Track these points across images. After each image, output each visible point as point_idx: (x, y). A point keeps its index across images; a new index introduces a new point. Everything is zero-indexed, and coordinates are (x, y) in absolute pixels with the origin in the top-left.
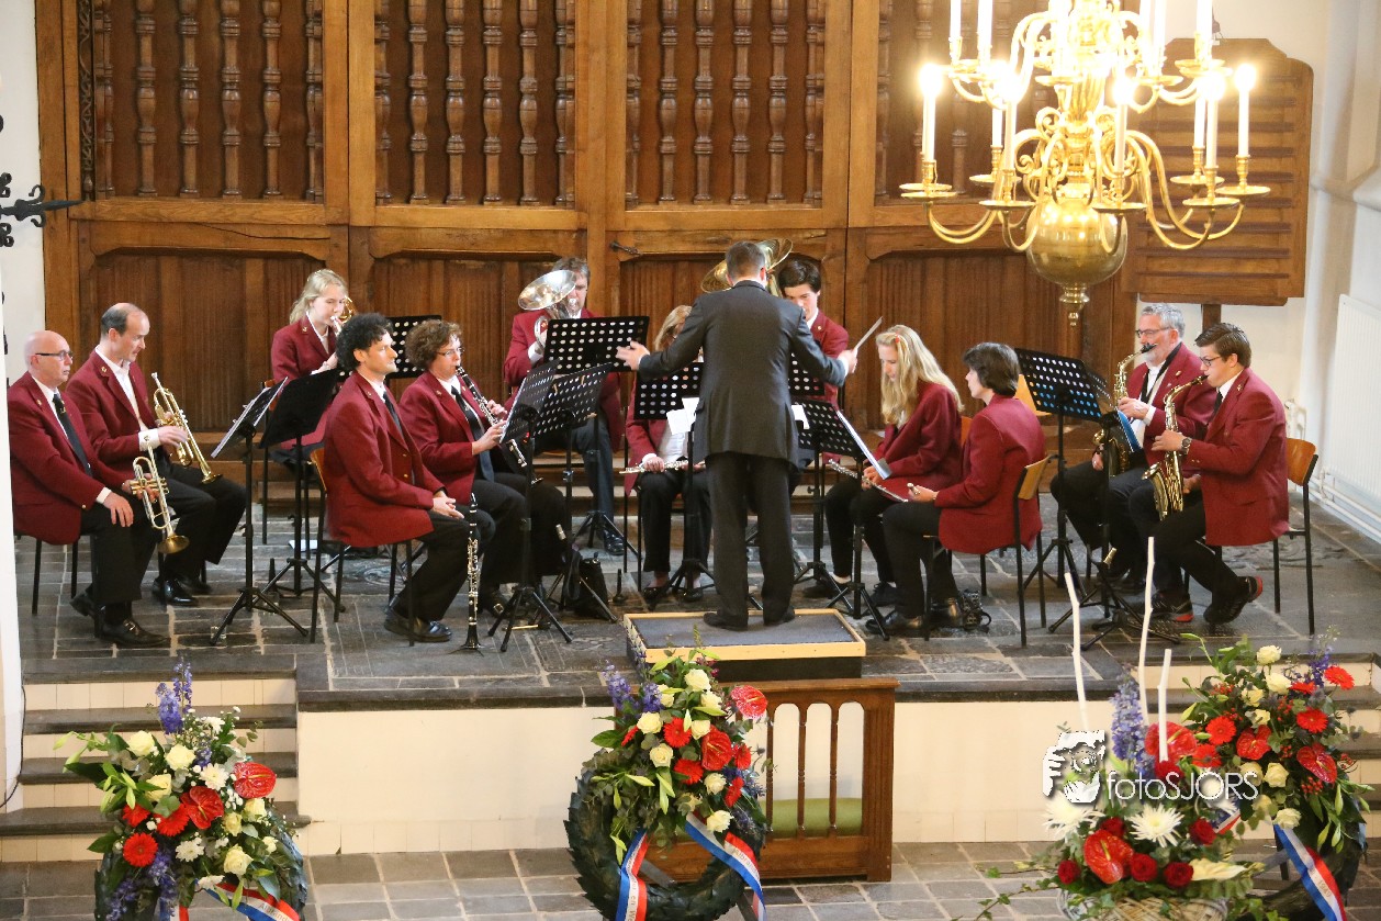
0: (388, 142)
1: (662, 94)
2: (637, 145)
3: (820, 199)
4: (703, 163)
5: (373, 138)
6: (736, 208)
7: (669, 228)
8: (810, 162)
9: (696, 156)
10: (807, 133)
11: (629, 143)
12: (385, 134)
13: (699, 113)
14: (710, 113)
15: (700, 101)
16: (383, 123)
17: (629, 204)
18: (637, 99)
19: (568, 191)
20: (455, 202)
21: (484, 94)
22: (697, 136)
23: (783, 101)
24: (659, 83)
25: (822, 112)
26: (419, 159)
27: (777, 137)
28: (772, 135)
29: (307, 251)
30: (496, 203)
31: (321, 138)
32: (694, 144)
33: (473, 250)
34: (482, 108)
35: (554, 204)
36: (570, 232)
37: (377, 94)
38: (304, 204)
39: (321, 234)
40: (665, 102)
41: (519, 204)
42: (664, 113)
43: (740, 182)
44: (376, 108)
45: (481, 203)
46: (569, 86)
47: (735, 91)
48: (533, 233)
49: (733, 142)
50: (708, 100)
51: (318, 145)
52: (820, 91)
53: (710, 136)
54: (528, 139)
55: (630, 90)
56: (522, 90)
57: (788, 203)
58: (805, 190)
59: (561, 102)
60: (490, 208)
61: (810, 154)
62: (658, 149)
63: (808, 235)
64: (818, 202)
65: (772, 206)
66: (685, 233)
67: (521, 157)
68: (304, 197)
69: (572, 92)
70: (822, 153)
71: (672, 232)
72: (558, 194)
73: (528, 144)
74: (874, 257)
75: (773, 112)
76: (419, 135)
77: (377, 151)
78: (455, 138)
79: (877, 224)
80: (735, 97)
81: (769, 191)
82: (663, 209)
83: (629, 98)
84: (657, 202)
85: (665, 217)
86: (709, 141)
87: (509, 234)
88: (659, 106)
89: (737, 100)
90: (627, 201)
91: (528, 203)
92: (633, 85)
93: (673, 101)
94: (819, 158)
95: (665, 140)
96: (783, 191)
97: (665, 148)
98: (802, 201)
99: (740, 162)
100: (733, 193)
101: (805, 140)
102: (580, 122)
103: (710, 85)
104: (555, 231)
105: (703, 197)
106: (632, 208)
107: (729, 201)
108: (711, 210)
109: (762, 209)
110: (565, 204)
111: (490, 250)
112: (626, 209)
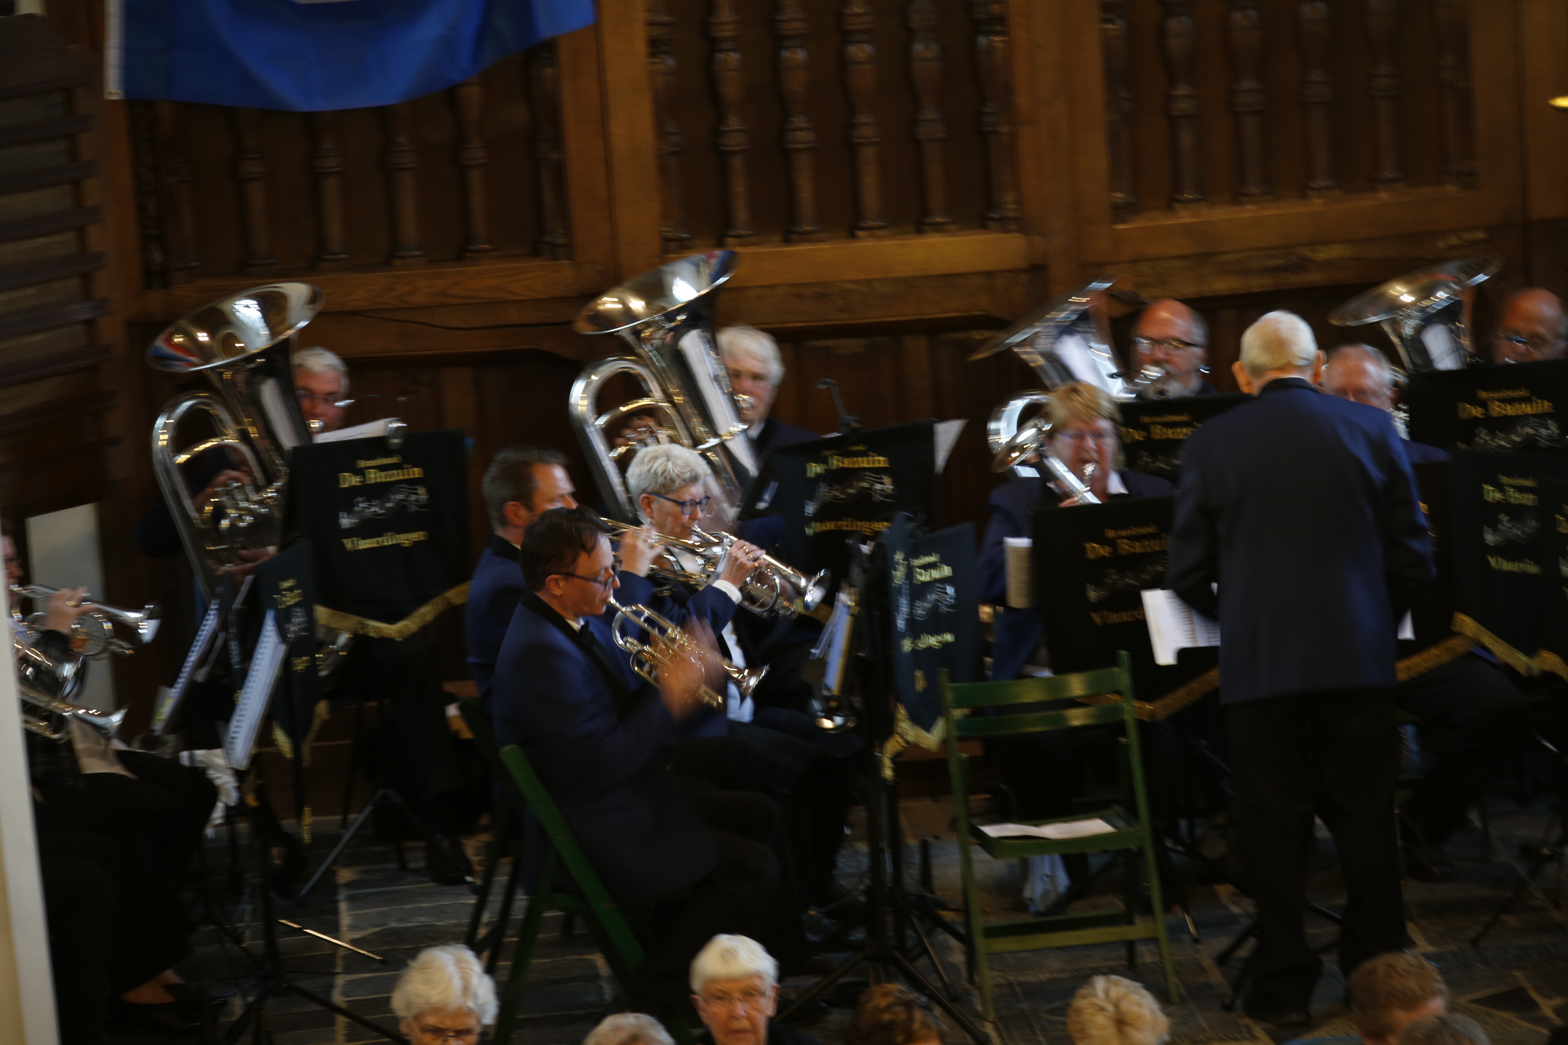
0: (678, 139)
1: (1168, 9)
2: (1126, 106)
3: (1474, 173)
4: (1250, 125)
6: (1317, 203)
8: (1450, 106)
9: (1237, 117)
10: (1440, 56)
11: (1112, 101)
12: (670, 126)
13: (1236, 37)
14: (1257, 34)
15: (1236, 15)
16: (667, 106)
17: (1120, 212)
18: (1120, 22)
19: (1009, 199)
20: (806, 237)
21: (845, 37)
22: (1237, 79)
26: (737, 163)
27: (1383, 69)
28: (1375, 64)
30: (878, 233)
31: (558, 142)
32: (1232, 93)
33: (845, 319)
34: (842, 62)
35: (983, 225)
36: (1017, 272)
37: (652, 54)
38: (535, 264)
40: (1172, 23)
41: (920, 231)
42: (1173, 44)
43: (1322, 157)
44: (652, 81)
45: (852, 236)
46: (996, 9)
48: (948, 281)
49: (1302, 84)
50: (1252, 12)
51: (554, 156)
53: (1258, 79)
54: (929, 113)
55: (1105, 7)
56: (913, 24)
57: (1412, 186)
58: (1444, 158)
59: (982, 40)
60: (869, 242)
61: (1449, 94)
62: (1166, 110)
63: (1453, 241)
64: (1469, 179)
65: (1384, 195)
67: (919, 145)
68: (536, 252)
69: (1002, 19)
70: (1470, 89)
71: (1203, 257)
72: (990, 205)
73: (931, 123)
76: (733, 122)
77: (660, 157)
78: (799, 121)
81: (1377, 167)
82: (1185, 217)
83: (1104, 21)
84: (1170, 205)
85: (1186, 230)
86: (1257, 86)
87: (908, 286)
88: (1161, 31)
90: (1115, 207)
91: (938, 228)
93: (1187, 20)
94: (1466, 99)
95: (1175, 93)
96: (1400, 166)
97: (1182, 106)
98: (1439, 181)
99: (1318, 118)
100: (1310, 176)
101: (1438, 68)
104: (988, 274)
105: (1256, 190)
106: (1124, 221)
107: (1303, 192)
108: (1271, 211)
109: (1364, 203)
110: (1004, 224)
111: (874, 316)
112: (1116, 223)
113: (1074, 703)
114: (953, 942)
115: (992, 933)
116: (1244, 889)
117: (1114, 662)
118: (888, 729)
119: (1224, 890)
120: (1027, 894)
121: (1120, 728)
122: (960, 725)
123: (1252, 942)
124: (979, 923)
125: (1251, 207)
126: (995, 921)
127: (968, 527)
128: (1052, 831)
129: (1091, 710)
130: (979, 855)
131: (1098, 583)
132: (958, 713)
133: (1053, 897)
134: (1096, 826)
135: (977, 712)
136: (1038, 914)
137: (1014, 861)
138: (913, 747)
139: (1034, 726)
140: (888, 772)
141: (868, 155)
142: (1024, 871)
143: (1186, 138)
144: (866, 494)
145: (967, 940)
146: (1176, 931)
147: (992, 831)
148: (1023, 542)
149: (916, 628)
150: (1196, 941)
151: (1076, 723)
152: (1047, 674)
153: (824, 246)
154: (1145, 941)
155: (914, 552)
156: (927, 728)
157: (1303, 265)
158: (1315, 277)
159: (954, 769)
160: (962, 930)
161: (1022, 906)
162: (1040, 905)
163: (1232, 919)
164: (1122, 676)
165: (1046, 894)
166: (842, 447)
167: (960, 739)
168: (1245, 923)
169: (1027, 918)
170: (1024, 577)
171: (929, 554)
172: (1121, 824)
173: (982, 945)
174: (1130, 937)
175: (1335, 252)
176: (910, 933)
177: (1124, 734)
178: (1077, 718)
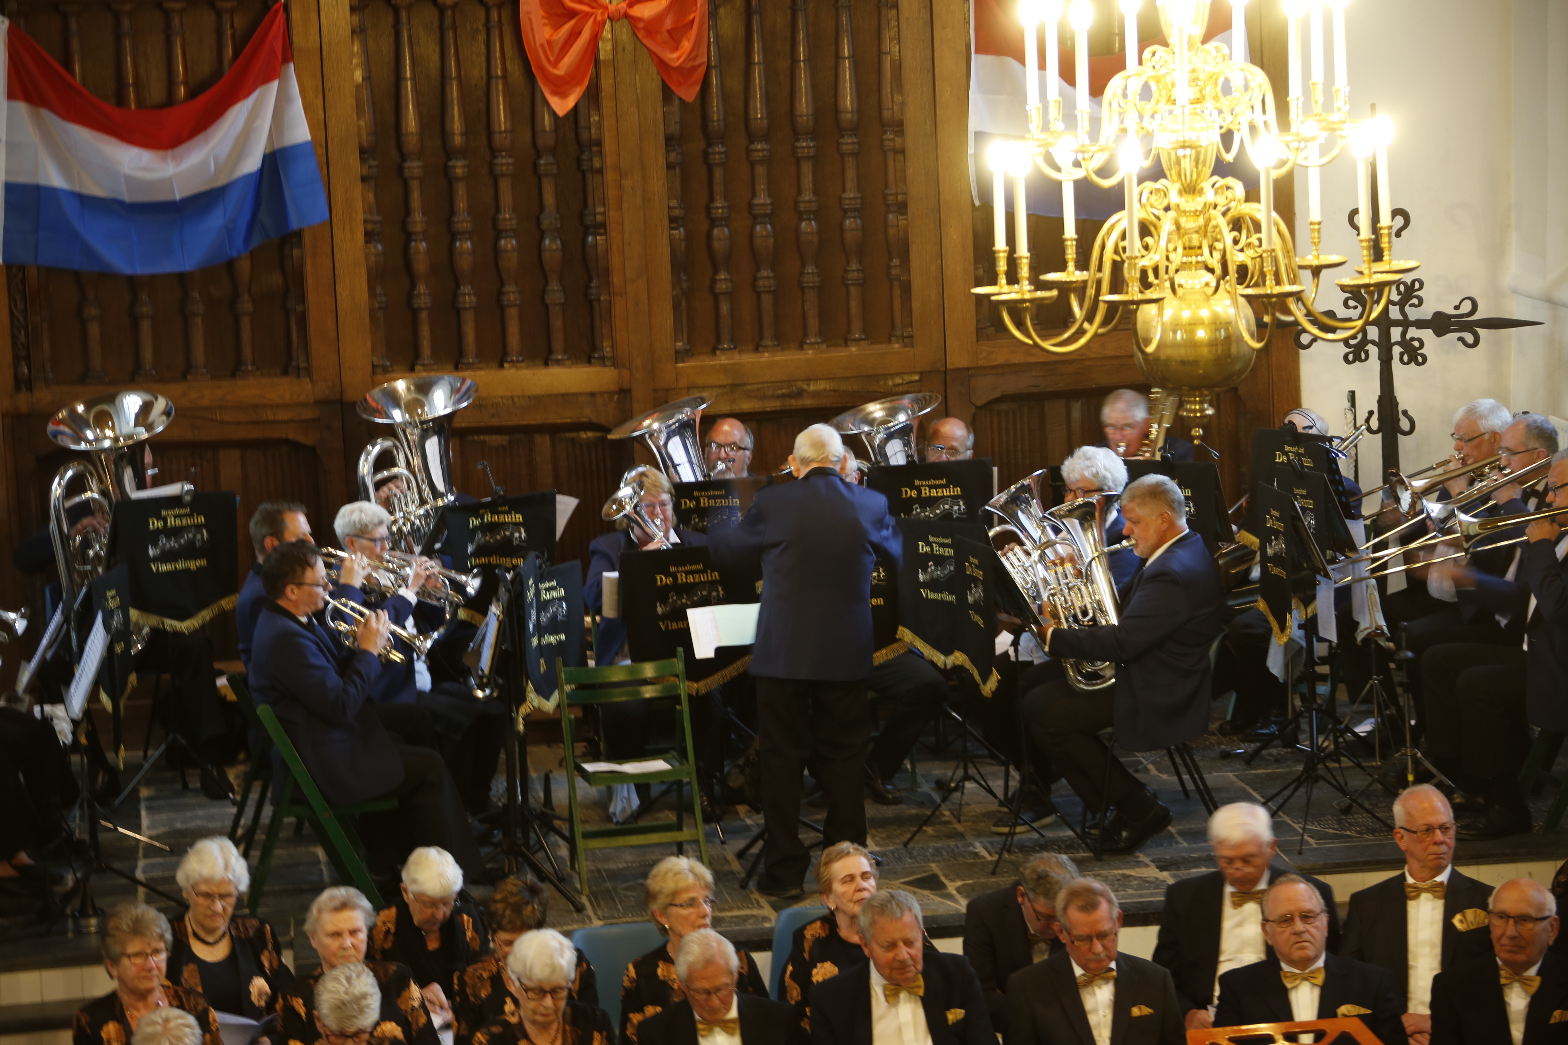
0: (383, 299)
1: (713, 222)
2: (685, 285)
3: (911, 337)
4: (767, 300)
5: (365, 295)
6: (810, 353)
7: (730, 382)
8: (897, 292)
9: (758, 295)
10: (891, 259)
11: (676, 282)
12: (379, 290)
13: (758, 242)
14: (771, 241)
15: (758, 228)
16: (375, 277)
17: (679, 356)
18: (682, 229)
19: (605, 344)
21: (498, 234)
22: (758, 270)
23: (859, 221)
24: (708, 209)
25: (907, 233)
26: (424, 315)
27: (854, 266)
28: (848, 263)
29: (291, 436)
30: (518, 365)
31: (302, 299)
32: (755, 279)
33: (495, 422)
34: (496, 251)
35: (589, 362)
36: (611, 394)
37: (367, 242)
38: (285, 380)
39: (308, 414)
40: (716, 232)
41: (546, 364)
42: (717, 245)
43: (813, 323)
44: (367, 260)
45: (500, 365)
46: (599, 218)
47: (801, 214)
48: (565, 398)
49: (801, 274)
50: (769, 226)
51: (299, 308)
52: (902, 208)
53: (773, 270)
54: (554, 285)
55: (672, 220)
56: (544, 227)
57: (872, 344)
58: (893, 327)
59: (590, 239)
60: (513, 371)
61: (896, 284)
62: (712, 288)
63: (898, 381)
64: (908, 340)
65: (853, 349)
66: (750, 388)
67: (547, 307)
68: (285, 372)
69: (603, 225)
70: (909, 281)
71: (735, 386)
72: (594, 348)
73: (555, 293)
74: (979, 403)
75: (848, 236)
76: (422, 288)
77: (372, 311)
78: (466, 289)
79: (981, 363)
80: (801, 219)
81: (849, 331)
82: (723, 359)
83: (671, 229)
84: (714, 351)
85: (724, 369)
86: (772, 275)
87: (538, 401)
88: (709, 236)
89: (803, 224)
90: (677, 352)
91: (558, 362)
92: (676, 212)
93: (726, 230)
94: (907, 288)
95: (718, 277)
96: (864, 331)
97: (721, 287)
98: (890, 341)
99: (811, 297)
100: (806, 335)
101: (889, 267)
102: (615, 260)
103: (769, 207)
104: (592, 394)
105: (769, 343)
106: (683, 362)
107: (801, 346)
108: (780, 357)
109: (841, 353)
110: (603, 360)
111: (514, 421)
112: (676, 363)
113: (646, 682)
114: (561, 842)
115: (587, 836)
116: (755, 809)
117: (674, 655)
118: (522, 698)
119: (742, 809)
120: (611, 810)
121: (677, 699)
122: (569, 696)
123: (760, 843)
124: (579, 829)
125: (766, 354)
126: (589, 828)
127: (577, 563)
128: (631, 768)
129: (658, 687)
130: (580, 783)
131: (664, 602)
132: (568, 688)
133: (629, 812)
134: (659, 765)
135: (581, 687)
136: (618, 823)
137: (603, 788)
138: (538, 710)
139: (620, 697)
140: (521, 727)
141: (512, 314)
142: (610, 794)
143: (725, 308)
144: (509, 540)
145: (571, 841)
146: (710, 836)
147: (590, 767)
148: (615, 575)
149: (541, 630)
150: (723, 842)
151: (648, 695)
152: (628, 662)
153: (483, 373)
154: (688, 842)
155: (541, 579)
156: (547, 698)
157: (800, 394)
158: (808, 402)
159: (565, 725)
160: (567, 834)
161: (609, 818)
162: (620, 818)
163: (747, 828)
164: (678, 664)
165: (624, 809)
166: (493, 508)
167: (569, 705)
168: (756, 831)
169: (611, 826)
170: (615, 597)
171: (551, 580)
172: (676, 764)
173: (580, 843)
174: (680, 839)
175: (821, 386)
176: (532, 835)
177: (680, 703)
178: (648, 692)
